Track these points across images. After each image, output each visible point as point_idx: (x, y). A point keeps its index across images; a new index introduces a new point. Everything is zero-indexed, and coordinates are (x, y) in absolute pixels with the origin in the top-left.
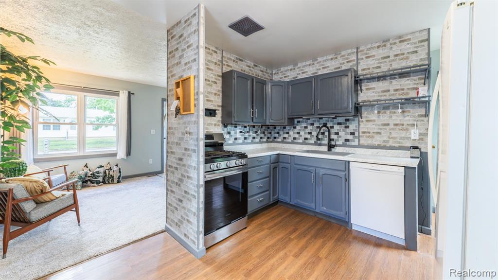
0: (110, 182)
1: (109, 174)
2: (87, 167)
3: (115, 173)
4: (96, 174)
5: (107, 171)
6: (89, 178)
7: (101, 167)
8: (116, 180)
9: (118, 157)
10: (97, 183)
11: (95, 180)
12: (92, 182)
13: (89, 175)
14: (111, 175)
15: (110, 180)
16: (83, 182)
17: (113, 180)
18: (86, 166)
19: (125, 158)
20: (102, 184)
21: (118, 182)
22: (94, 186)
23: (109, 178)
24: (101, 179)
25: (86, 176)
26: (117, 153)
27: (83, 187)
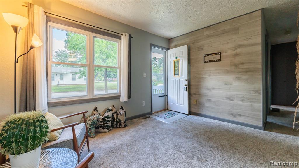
0: (118, 126)
1: (117, 118)
2: (97, 111)
3: (122, 116)
4: (107, 119)
5: (115, 115)
6: (101, 123)
7: (109, 110)
8: (123, 124)
9: (122, 100)
10: (108, 129)
11: (106, 125)
12: (103, 128)
13: (101, 120)
14: (119, 119)
15: (118, 124)
16: (96, 128)
17: (120, 124)
18: (96, 109)
19: (128, 101)
20: (111, 128)
21: (125, 126)
22: (105, 132)
23: (117, 123)
24: (109, 124)
25: (98, 121)
26: (120, 96)
27: (96, 133)
